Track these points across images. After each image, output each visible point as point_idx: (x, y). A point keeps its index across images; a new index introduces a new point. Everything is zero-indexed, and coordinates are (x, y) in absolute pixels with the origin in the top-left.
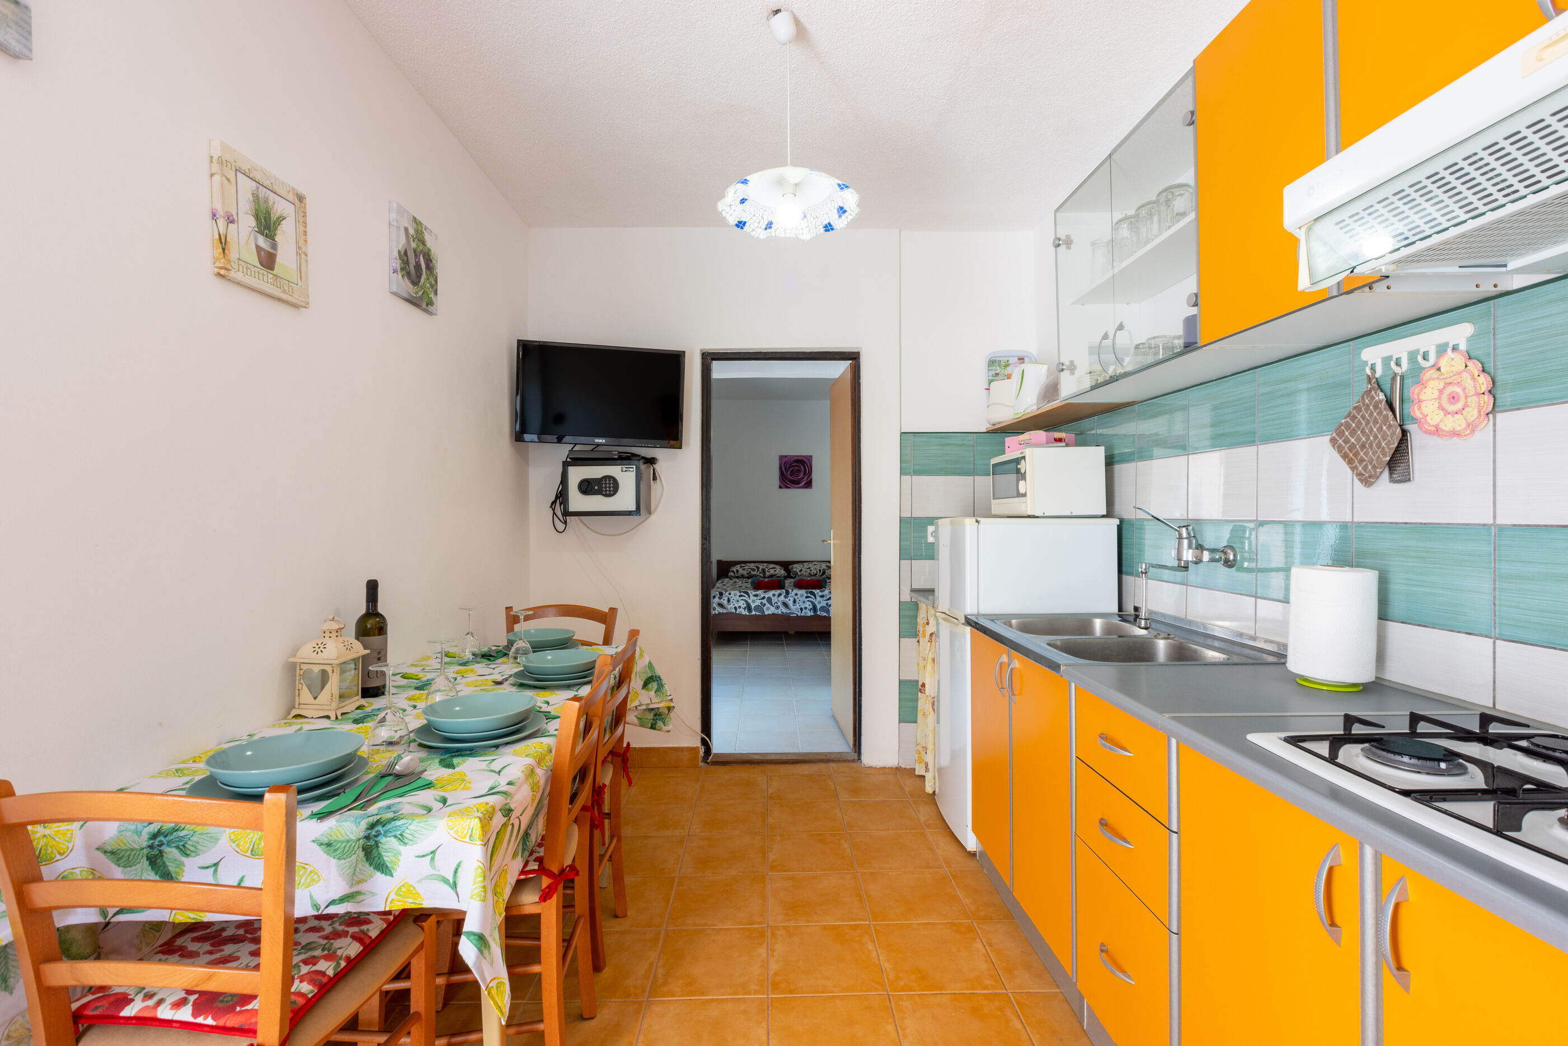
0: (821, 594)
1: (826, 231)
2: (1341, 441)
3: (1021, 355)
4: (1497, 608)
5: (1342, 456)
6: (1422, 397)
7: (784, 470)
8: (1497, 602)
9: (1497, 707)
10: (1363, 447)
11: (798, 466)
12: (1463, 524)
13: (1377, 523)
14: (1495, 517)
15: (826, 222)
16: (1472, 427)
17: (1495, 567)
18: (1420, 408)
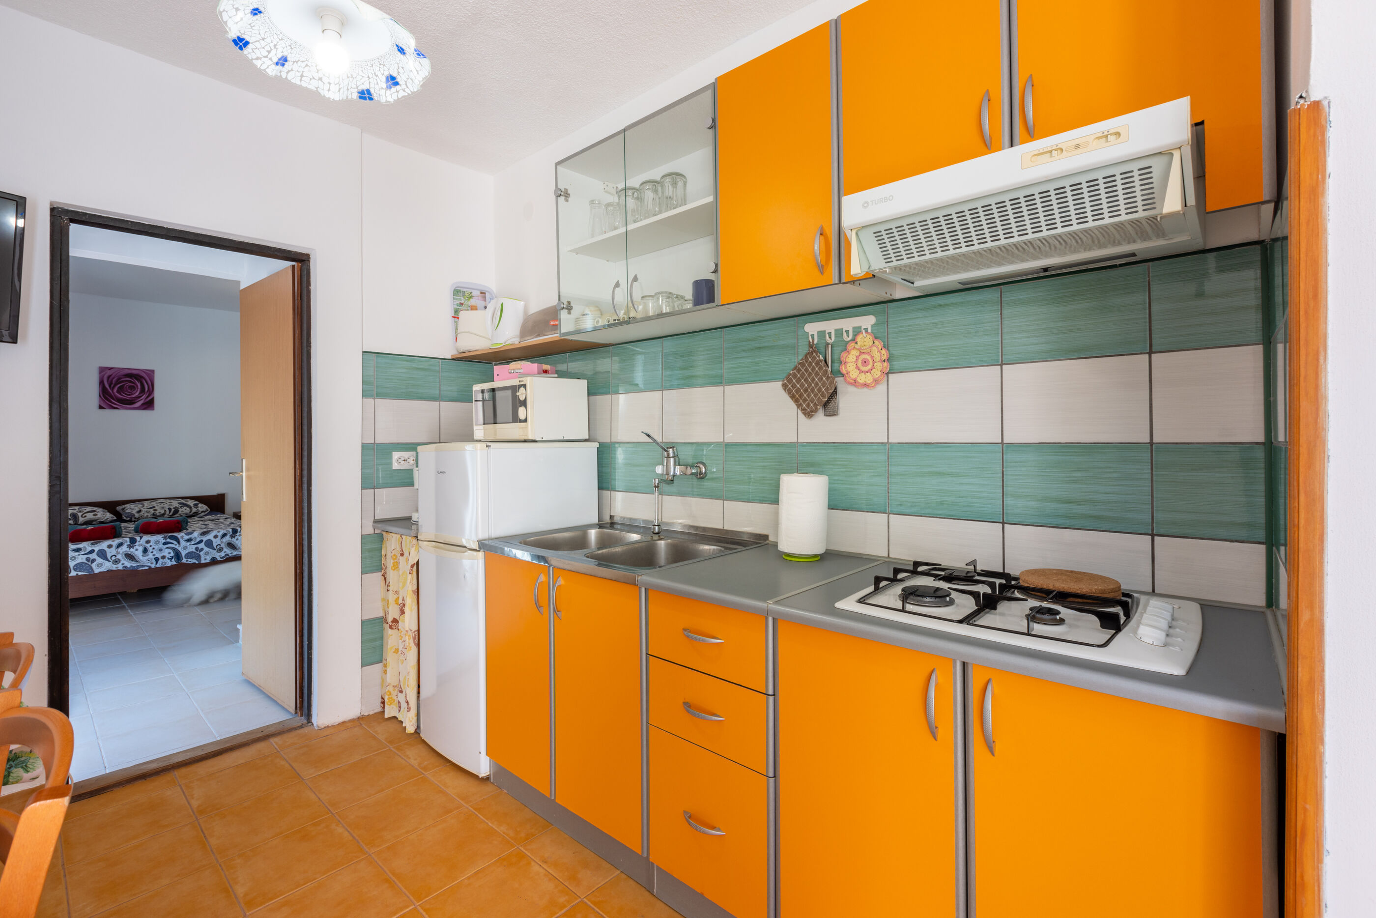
0: (187, 537)
1: (360, 98)
2: (790, 386)
3: (484, 289)
4: (890, 494)
5: (790, 397)
6: (848, 360)
7: (107, 386)
8: (890, 491)
9: (891, 556)
10: (806, 390)
11: (131, 382)
12: (870, 443)
13: (815, 443)
14: (888, 438)
15: (364, 87)
16: (876, 381)
17: (888, 469)
18: (846, 367)
